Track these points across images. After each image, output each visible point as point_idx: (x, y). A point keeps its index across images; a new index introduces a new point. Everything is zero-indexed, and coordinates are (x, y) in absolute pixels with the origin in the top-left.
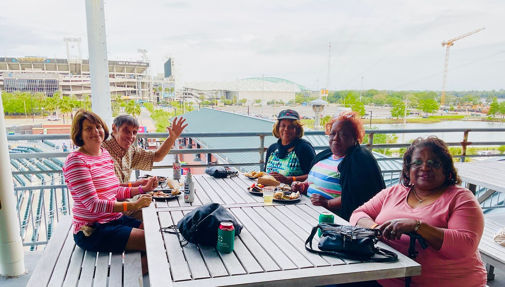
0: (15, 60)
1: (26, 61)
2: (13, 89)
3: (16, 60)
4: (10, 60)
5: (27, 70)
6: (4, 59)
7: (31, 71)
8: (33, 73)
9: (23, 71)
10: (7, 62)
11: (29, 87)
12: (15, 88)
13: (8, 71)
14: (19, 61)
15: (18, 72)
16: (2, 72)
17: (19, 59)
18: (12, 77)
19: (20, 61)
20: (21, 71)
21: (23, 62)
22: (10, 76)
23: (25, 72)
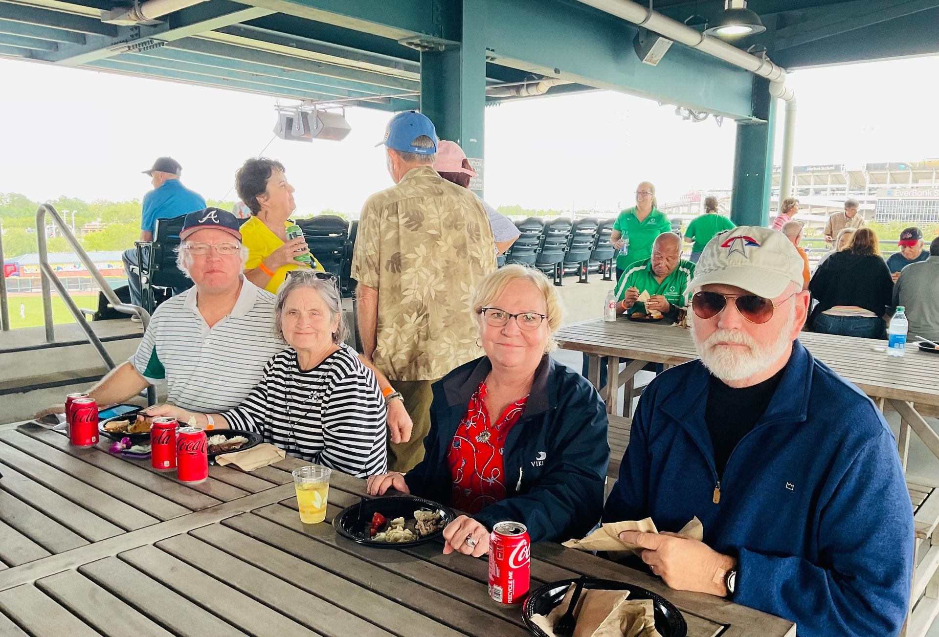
0: (904, 166)
1: (924, 166)
2: (890, 217)
3: (906, 166)
4: (895, 166)
5: (922, 183)
6: (885, 164)
7: (929, 185)
8: (933, 187)
9: (915, 185)
10: (890, 170)
11: (920, 214)
12: (894, 216)
13: (888, 186)
14: (911, 167)
15: (905, 188)
16: (878, 188)
17: (912, 164)
18: (892, 196)
19: (913, 167)
20: (910, 185)
21: (919, 169)
22: (889, 194)
23: (917, 188)
